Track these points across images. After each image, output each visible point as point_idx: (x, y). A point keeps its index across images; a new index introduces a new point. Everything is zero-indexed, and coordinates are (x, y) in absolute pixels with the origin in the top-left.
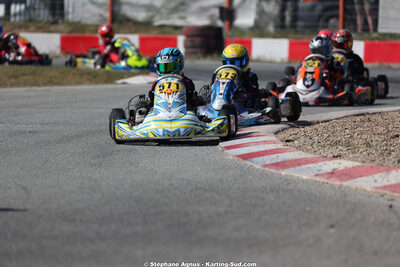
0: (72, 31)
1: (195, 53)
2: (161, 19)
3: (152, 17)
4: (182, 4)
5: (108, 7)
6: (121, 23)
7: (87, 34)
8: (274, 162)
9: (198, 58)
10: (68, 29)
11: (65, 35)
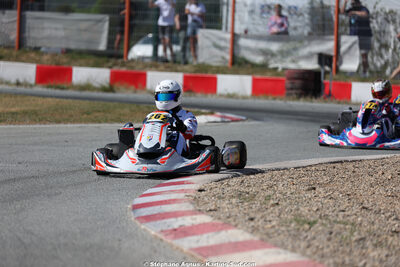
0: (195, 72)
1: (291, 94)
2: (276, 62)
3: (268, 60)
4: (295, 49)
5: (229, 50)
6: (240, 64)
7: (209, 75)
8: (149, 214)
9: (293, 100)
10: (193, 70)
11: (188, 74)
